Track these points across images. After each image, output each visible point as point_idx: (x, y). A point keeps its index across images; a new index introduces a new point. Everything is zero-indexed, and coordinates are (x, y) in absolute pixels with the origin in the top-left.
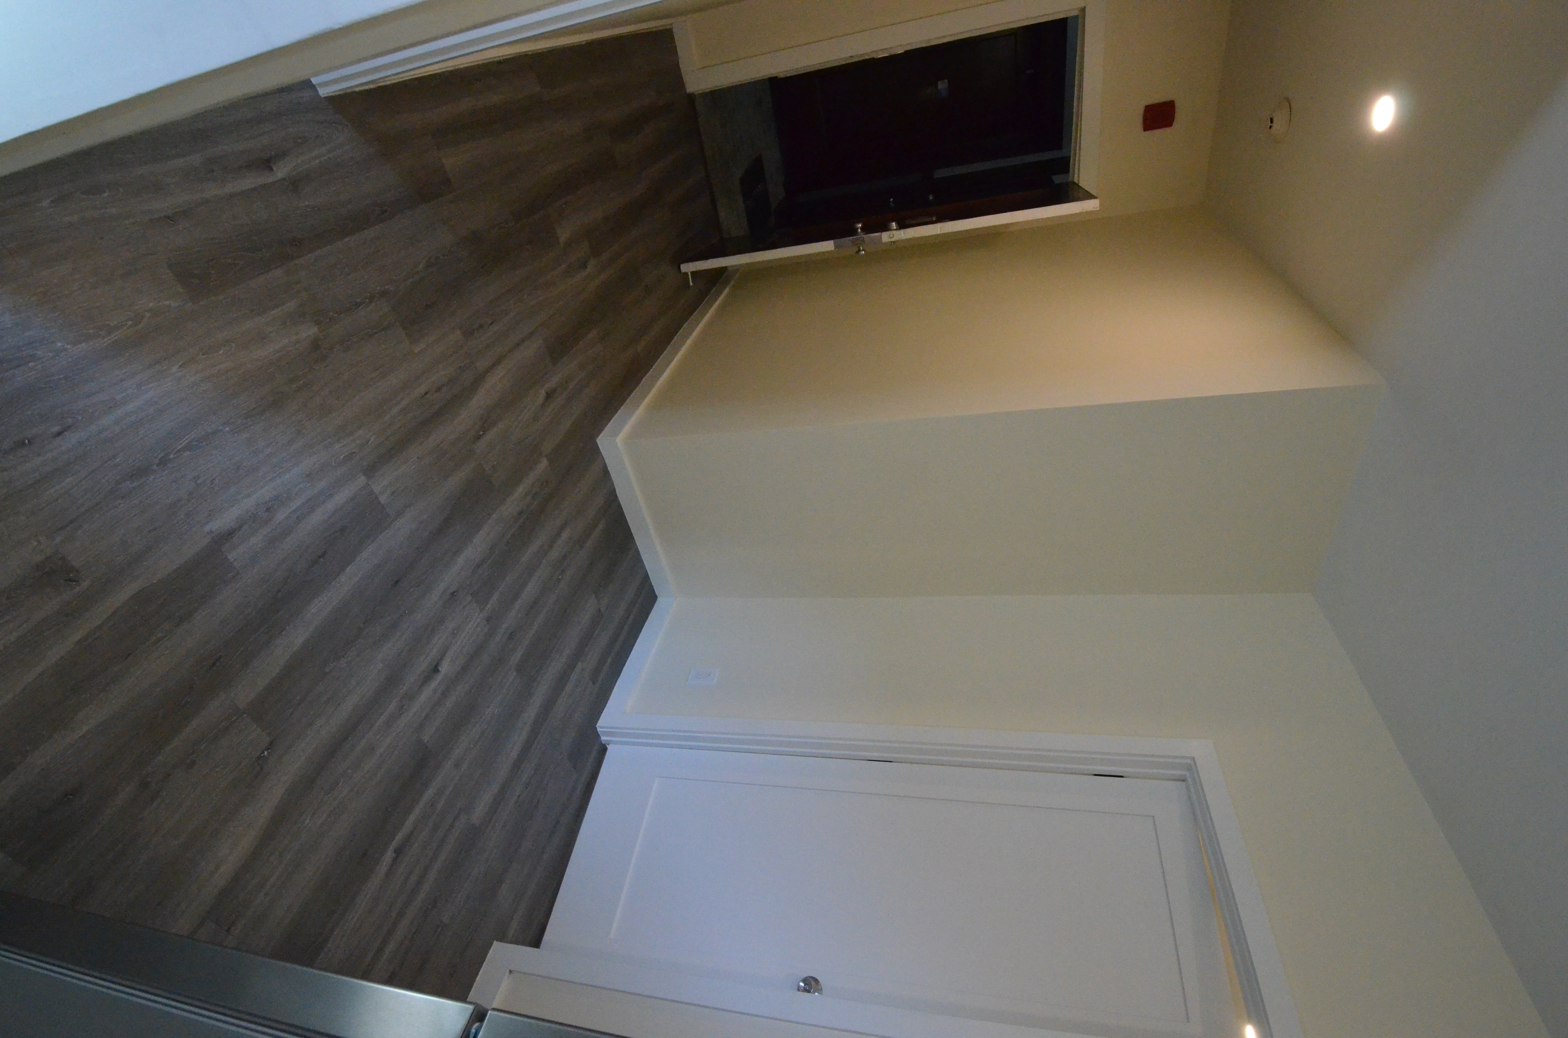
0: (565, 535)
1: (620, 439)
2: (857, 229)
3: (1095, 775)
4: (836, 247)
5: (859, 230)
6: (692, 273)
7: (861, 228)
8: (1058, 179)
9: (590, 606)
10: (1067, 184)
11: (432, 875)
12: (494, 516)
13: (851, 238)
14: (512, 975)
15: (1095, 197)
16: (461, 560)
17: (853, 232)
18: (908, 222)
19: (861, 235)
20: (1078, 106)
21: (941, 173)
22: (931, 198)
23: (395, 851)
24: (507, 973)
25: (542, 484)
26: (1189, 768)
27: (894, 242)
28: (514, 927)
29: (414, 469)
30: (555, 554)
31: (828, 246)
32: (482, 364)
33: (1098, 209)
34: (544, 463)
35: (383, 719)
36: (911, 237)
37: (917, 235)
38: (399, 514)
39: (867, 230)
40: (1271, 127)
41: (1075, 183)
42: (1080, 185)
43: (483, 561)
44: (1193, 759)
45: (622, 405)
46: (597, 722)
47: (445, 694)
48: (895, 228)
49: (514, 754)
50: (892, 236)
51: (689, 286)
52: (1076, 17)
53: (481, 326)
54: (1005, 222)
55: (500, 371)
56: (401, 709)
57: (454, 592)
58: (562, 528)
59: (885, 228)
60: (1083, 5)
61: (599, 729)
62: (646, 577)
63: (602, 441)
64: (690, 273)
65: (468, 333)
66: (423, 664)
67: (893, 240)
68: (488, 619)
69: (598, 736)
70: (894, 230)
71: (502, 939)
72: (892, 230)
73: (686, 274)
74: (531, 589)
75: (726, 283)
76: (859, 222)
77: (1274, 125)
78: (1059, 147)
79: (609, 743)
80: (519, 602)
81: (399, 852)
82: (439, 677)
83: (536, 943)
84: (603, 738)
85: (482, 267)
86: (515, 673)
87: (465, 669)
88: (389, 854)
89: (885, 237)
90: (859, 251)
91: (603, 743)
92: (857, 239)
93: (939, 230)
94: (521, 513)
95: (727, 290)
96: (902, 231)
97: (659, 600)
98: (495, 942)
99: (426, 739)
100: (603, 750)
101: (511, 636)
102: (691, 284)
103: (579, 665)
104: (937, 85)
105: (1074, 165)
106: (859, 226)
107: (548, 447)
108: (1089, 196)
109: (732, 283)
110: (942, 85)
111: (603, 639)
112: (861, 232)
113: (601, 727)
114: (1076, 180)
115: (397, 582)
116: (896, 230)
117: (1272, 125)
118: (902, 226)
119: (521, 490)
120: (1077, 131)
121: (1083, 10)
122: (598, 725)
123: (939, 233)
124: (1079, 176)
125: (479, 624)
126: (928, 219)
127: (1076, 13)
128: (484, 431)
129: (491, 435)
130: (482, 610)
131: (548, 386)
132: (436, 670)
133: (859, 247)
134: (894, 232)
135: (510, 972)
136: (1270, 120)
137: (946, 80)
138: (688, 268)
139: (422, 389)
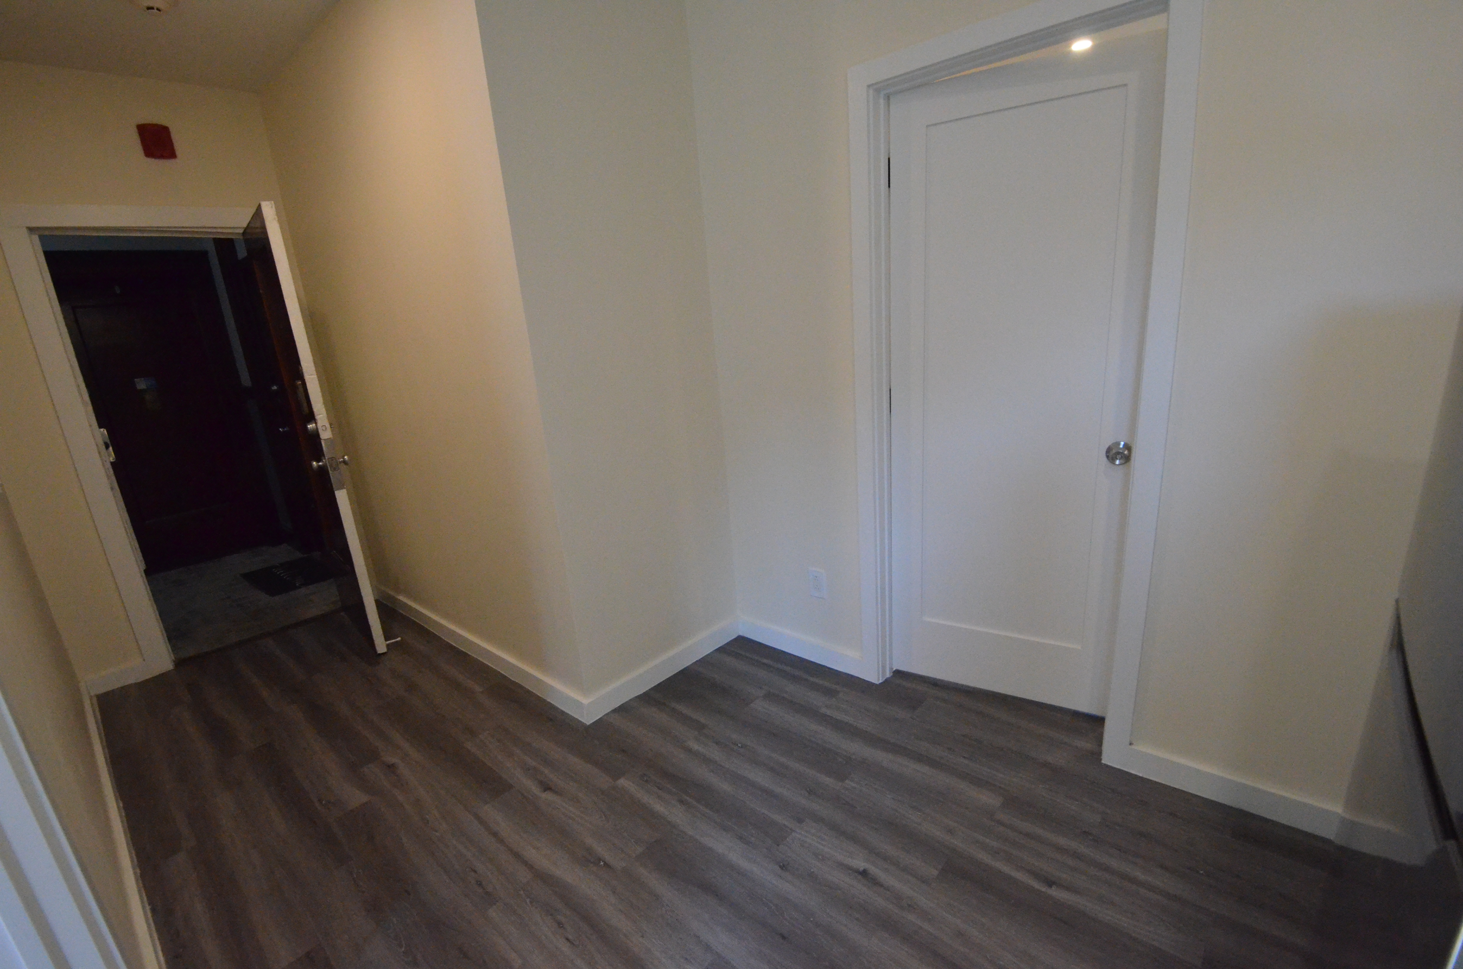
0: (695, 746)
1: (585, 701)
2: (319, 466)
3: (889, 186)
4: (341, 488)
5: (320, 464)
6: (386, 640)
7: (318, 461)
8: (242, 253)
9: (761, 707)
10: (246, 241)
11: (1062, 841)
12: (690, 832)
13: (330, 472)
14: (1133, 742)
15: (259, 209)
16: (744, 864)
17: (323, 472)
18: (306, 409)
19: (326, 461)
20: (151, 231)
21: (246, 379)
22: (275, 388)
23: (1050, 886)
24: (1133, 747)
25: (647, 781)
26: (878, 91)
27: (331, 424)
28: (1085, 744)
29: (655, 939)
30: (715, 754)
31: (342, 497)
32: (523, 875)
33: (273, 202)
34: (622, 782)
35: (926, 926)
36: (323, 406)
37: (321, 400)
38: (708, 948)
39: (318, 454)
40: (158, 9)
41: (244, 233)
42: (245, 225)
43: (741, 838)
44: (869, 86)
45: (545, 701)
46: (873, 684)
47: (886, 858)
48: (314, 425)
49: (925, 769)
50: (324, 429)
51: (402, 640)
52: (42, 238)
53: (480, 884)
54: (297, 305)
55: (530, 853)
56: (912, 907)
57: (780, 867)
58: (689, 750)
59: (315, 436)
60: (25, 230)
61: (881, 681)
62: (720, 650)
63: (588, 719)
64: (388, 642)
65: (490, 898)
66: (860, 890)
67: (328, 426)
68: (800, 821)
69: (887, 681)
70: (316, 426)
71: (1097, 754)
72: (317, 429)
73: (388, 645)
74: (760, 777)
75: (395, 600)
76: (311, 465)
77: (156, 6)
78: (203, 255)
79: (891, 668)
80: (778, 790)
81: (1050, 883)
82: (873, 870)
83: (1099, 721)
84: (888, 675)
85: (409, 894)
86: (847, 781)
87: (853, 838)
88: (1054, 892)
89: (326, 435)
90: (345, 462)
91: (892, 674)
92: (331, 466)
93: (313, 376)
94: (681, 802)
95: (401, 598)
96: (318, 417)
97: (741, 634)
98: (1103, 762)
99: (935, 873)
100: (898, 673)
101: (811, 792)
102: (399, 639)
103: (824, 710)
104: (142, 391)
105: (222, 233)
106: (316, 465)
107: (603, 781)
108: (258, 214)
109: (392, 593)
110: (141, 384)
111: (791, 689)
112: (323, 462)
113: (879, 679)
114: (241, 231)
115: (784, 937)
116: (316, 423)
117: (155, 8)
118: (311, 417)
119: (659, 807)
120: (181, 232)
121: (31, 230)
122: (877, 682)
123: (316, 376)
124: (237, 228)
125: (807, 832)
126: (301, 390)
127: (36, 238)
128: (600, 860)
129: (600, 849)
130: (792, 830)
131: (535, 789)
132: (864, 873)
133: (340, 462)
134: (319, 425)
135: (1131, 744)
136: (149, 10)
137: (136, 380)
138: (381, 645)
139: (565, 948)
